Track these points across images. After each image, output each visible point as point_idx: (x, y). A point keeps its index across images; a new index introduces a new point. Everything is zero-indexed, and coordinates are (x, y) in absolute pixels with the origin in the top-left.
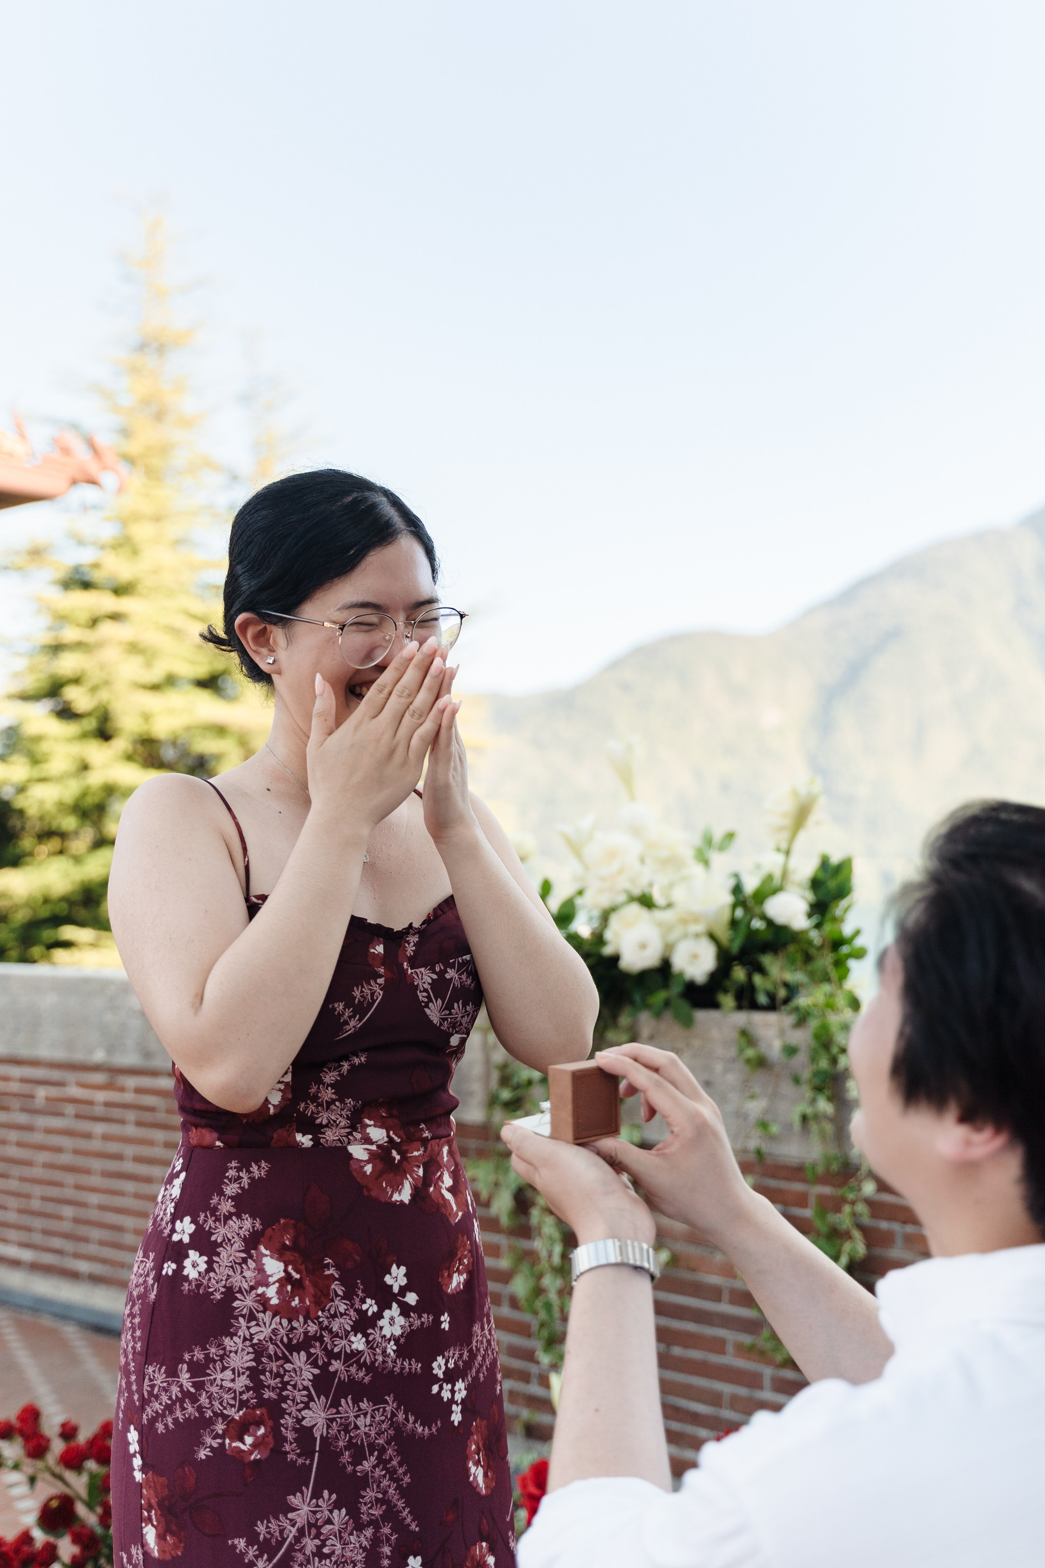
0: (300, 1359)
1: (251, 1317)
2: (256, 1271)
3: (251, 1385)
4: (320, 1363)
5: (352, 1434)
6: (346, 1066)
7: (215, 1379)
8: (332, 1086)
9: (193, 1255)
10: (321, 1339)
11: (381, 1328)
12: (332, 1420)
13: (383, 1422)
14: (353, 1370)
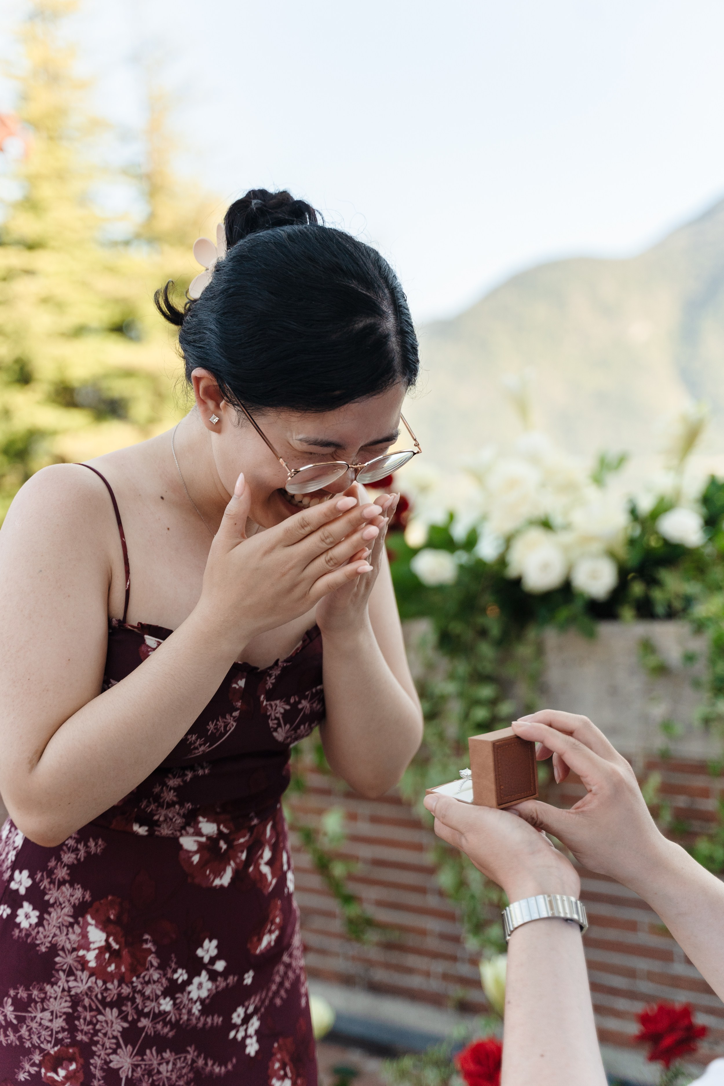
0: (111, 1014)
1: (70, 973)
2: (80, 937)
3: (67, 1027)
4: (130, 1018)
5: (155, 1078)
6: (189, 775)
7: (35, 1017)
8: (175, 789)
9: (27, 907)
10: (133, 1000)
11: (189, 993)
12: (137, 1066)
13: (184, 1068)
14: (159, 1026)
